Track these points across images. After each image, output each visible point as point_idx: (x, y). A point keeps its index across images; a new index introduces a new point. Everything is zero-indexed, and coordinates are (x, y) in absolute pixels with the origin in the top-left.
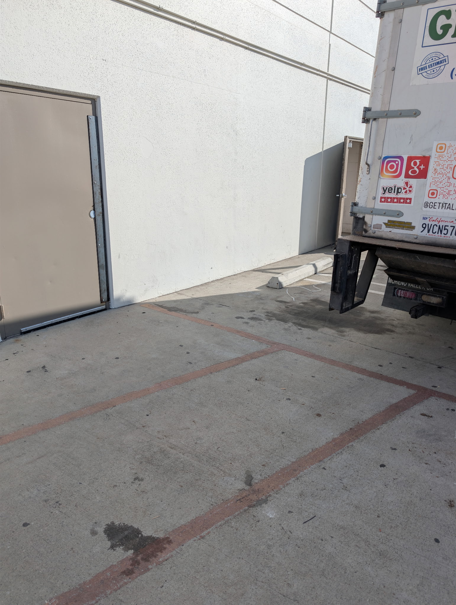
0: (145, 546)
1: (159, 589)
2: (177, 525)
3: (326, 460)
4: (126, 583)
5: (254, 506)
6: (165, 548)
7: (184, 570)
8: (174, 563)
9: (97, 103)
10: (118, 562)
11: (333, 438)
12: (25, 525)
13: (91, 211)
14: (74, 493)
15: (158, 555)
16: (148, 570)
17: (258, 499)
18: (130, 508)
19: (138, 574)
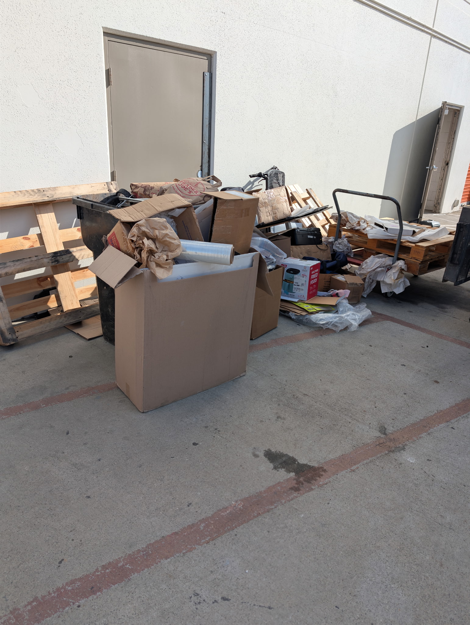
0: (304, 471)
1: (326, 504)
2: (327, 458)
3: (453, 421)
4: (296, 497)
5: (393, 451)
6: (322, 475)
7: (344, 493)
8: (333, 487)
9: (213, 59)
10: (284, 480)
11: (456, 403)
12: (195, 444)
13: (199, 171)
14: (228, 423)
15: (317, 479)
16: (312, 489)
17: (395, 446)
18: (281, 440)
19: (305, 492)
